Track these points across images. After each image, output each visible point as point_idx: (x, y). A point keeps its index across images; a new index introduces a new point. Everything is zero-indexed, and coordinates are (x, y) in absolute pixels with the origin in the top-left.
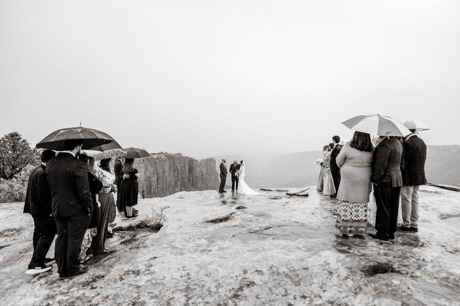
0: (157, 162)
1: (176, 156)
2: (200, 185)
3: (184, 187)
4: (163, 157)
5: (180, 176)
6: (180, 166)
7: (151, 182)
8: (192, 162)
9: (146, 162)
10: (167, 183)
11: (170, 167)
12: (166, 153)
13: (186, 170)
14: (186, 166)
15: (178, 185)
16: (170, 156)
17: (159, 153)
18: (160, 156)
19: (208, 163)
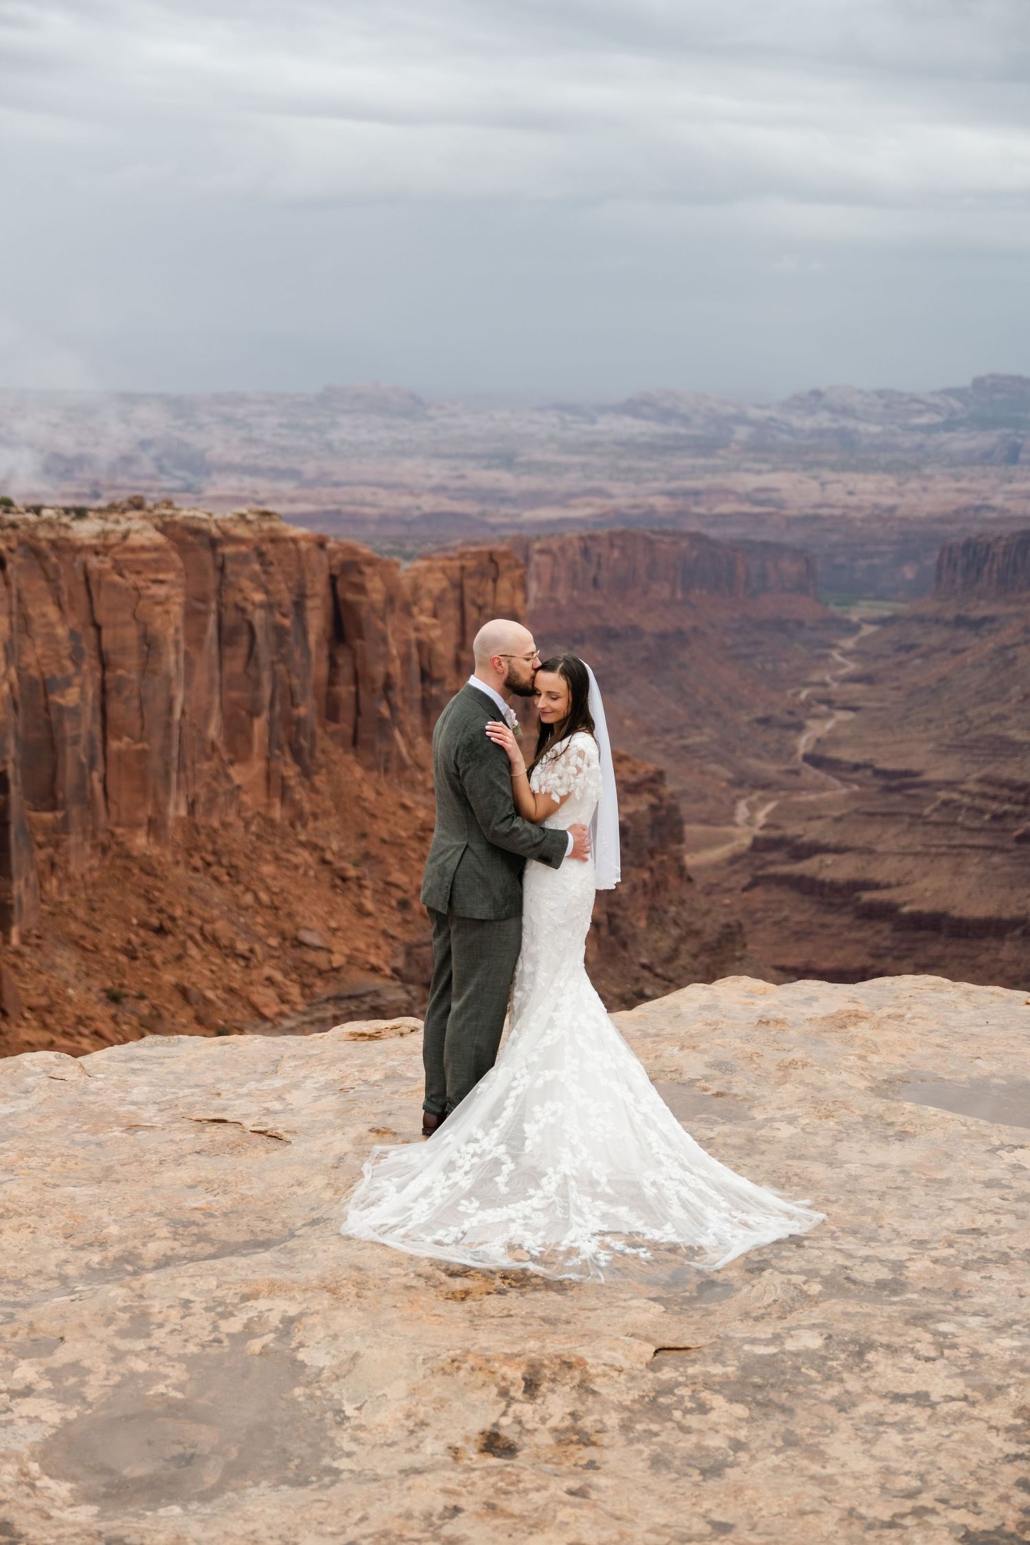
0: (101, 573)
1: (241, 531)
2: (411, 745)
3: (297, 754)
4: (143, 532)
5: (266, 676)
6: (269, 607)
7: (54, 716)
8: (356, 578)
9: (19, 568)
10: (168, 726)
11: (192, 614)
12: (169, 504)
13: (312, 638)
14: (310, 604)
15: (249, 741)
16: (197, 532)
17: (113, 508)
18: (123, 526)
19: (470, 583)
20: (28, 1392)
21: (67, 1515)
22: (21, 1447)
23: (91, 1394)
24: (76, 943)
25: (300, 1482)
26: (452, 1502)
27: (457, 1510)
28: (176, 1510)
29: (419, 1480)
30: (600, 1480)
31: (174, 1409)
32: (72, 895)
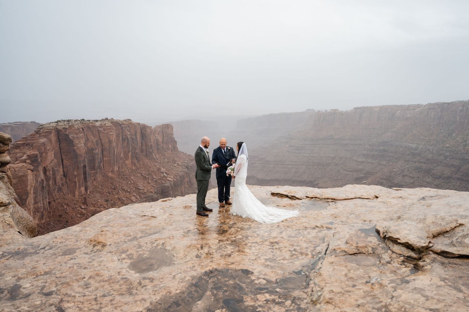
10: (114, 155)
15: (128, 157)
20: (124, 259)
21: (135, 275)
22: (125, 267)
23: (134, 257)
24: (99, 192)
25: (169, 265)
26: (193, 265)
27: (194, 266)
28: (151, 272)
29: (188, 263)
30: (214, 259)
31: (147, 258)
32: (98, 184)
